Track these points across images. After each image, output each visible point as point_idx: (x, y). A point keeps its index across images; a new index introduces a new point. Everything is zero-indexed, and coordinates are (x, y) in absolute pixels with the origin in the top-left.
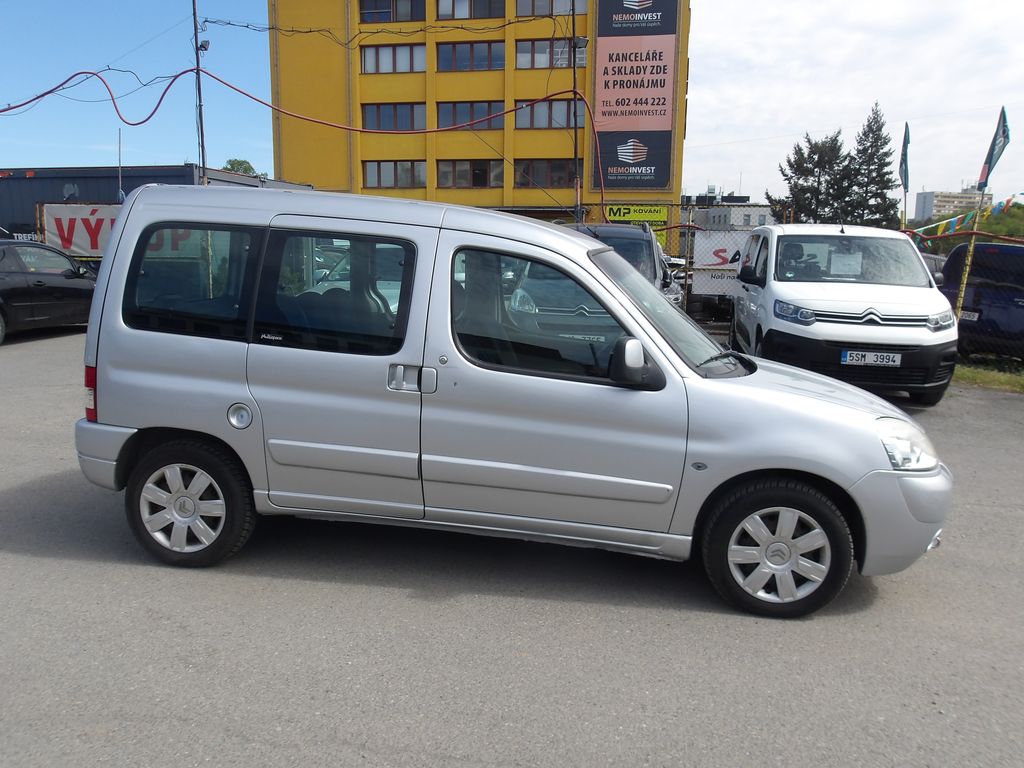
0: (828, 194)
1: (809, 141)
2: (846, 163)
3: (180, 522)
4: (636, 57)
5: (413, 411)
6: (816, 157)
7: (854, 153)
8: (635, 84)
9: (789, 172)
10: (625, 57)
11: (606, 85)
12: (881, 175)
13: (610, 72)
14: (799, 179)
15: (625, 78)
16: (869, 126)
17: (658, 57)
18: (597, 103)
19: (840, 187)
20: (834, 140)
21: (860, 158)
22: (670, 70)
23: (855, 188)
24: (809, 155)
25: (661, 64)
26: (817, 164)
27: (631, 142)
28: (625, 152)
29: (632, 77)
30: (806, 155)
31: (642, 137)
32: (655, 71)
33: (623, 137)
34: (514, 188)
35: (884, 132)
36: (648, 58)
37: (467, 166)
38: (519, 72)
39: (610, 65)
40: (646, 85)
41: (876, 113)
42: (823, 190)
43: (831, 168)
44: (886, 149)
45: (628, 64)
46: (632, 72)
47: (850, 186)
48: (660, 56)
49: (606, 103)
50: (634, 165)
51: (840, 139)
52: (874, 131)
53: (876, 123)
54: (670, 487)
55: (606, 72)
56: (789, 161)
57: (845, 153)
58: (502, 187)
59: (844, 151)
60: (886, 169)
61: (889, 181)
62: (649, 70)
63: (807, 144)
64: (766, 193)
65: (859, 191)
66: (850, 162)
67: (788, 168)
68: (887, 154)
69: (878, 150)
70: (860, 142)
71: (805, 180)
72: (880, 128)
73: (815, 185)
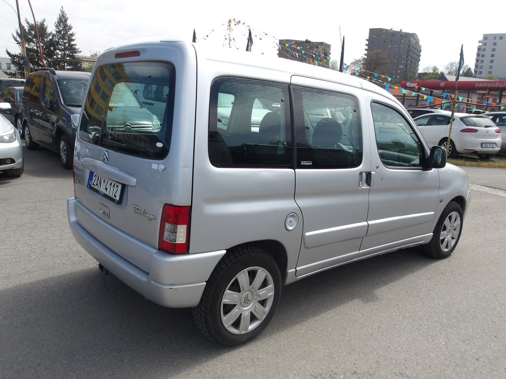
0: (44, 53)
2: (51, 37)
3: (246, 311)
5: (365, 199)
6: (33, 32)
7: (54, 32)
9: (19, 39)
12: (71, 45)
14: (25, 44)
16: (60, 19)
19: (50, 50)
20: (42, 24)
21: (58, 35)
23: (58, 51)
24: (28, 31)
26: (35, 36)
30: (27, 31)
35: (69, 23)
41: (63, 12)
43: (43, 39)
44: (71, 32)
47: (55, 49)
51: (45, 24)
52: (63, 22)
53: (63, 17)
54: (433, 213)
56: (17, 33)
57: (49, 32)
59: (49, 31)
60: (72, 43)
61: (75, 49)
63: (27, 24)
64: (7, 51)
65: (60, 53)
66: (53, 37)
67: (18, 37)
68: (72, 35)
69: (67, 32)
70: (57, 27)
71: (29, 45)
72: (66, 20)
73: (35, 48)
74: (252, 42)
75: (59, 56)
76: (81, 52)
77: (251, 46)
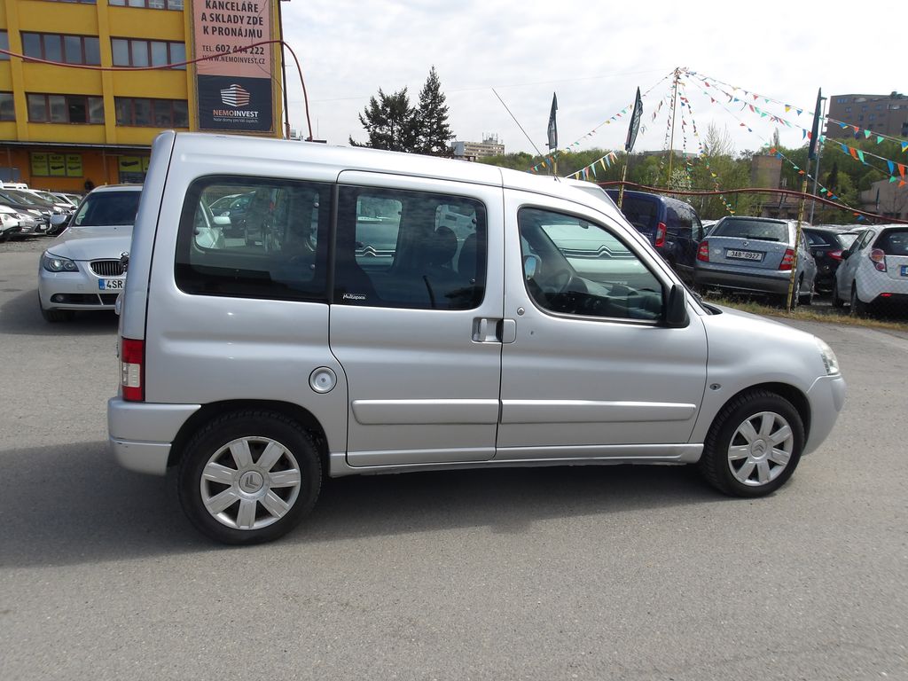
0: (400, 141)
1: (382, 95)
2: (412, 116)
3: (248, 498)
4: (232, 6)
5: (492, 361)
6: (388, 110)
7: (418, 108)
8: (234, 32)
9: (367, 121)
10: (221, 5)
11: (205, 30)
12: (440, 127)
13: (208, 18)
14: (376, 127)
15: (224, 26)
16: (428, 86)
17: (253, 8)
18: (197, 47)
19: (410, 136)
20: (402, 96)
21: (423, 112)
22: (266, 21)
23: (421, 137)
24: (382, 107)
25: (256, 15)
26: (391, 116)
27: (233, 87)
28: (229, 96)
29: (230, 26)
30: (380, 107)
31: (244, 83)
32: (251, 21)
33: (226, 82)
34: (117, 125)
35: (440, 91)
36: (244, 9)
37: (62, 101)
38: (111, 8)
39: (208, 12)
40: (244, 34)
41: (433, 75)
42: (396, 138)
43: (401, 120)
44: (442, 106)
45: (226, 13)
46: (229, 20)
47: (417, 135)
48: (255, 8)
49: (206, 48)
50: (239, 109)
51: (407, 95)
52: (432, 90)
53: (434, 83)
54: (693, 406)
55: (204, 18)
56: (366, 112)
57: (411, 108)
58: (104, 124)
59: (410, 106)
60: (444, 123)
61: (446, 132)
62: (246, 20)
63: (381, 98)
64: (350, 139)
65: (424, 140)
66: (416, 115)
67: (366, 117)
68: (444, 110)
69: (436, 107)
70: (423, 99)
71: (381, 129)
72: (437, 88)
73: (390, 133)
74: (641, 110)
75: (422, 145)
76: (455, 136)
77: (640, 115)
